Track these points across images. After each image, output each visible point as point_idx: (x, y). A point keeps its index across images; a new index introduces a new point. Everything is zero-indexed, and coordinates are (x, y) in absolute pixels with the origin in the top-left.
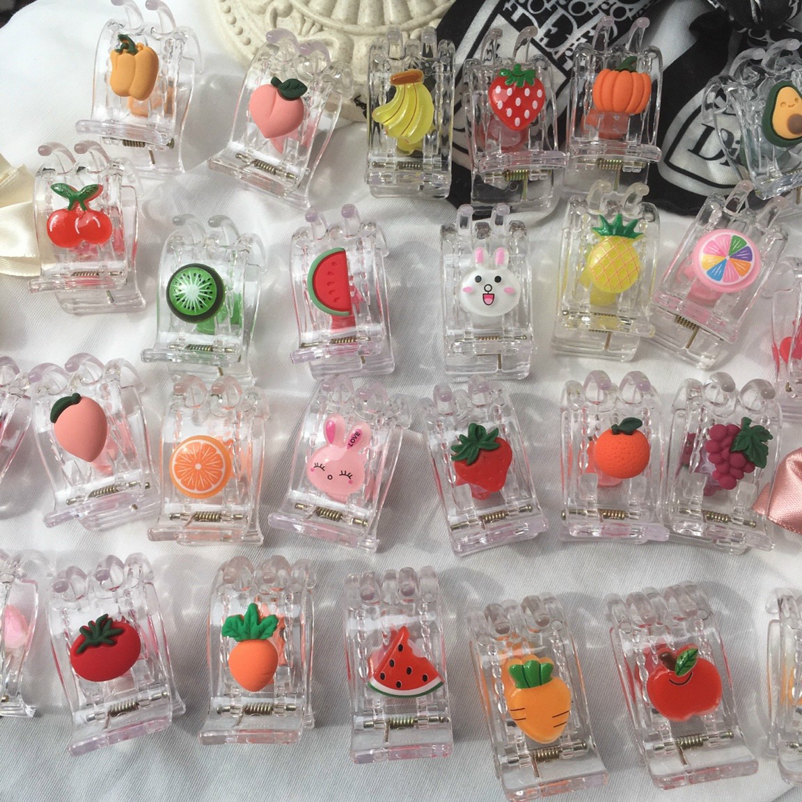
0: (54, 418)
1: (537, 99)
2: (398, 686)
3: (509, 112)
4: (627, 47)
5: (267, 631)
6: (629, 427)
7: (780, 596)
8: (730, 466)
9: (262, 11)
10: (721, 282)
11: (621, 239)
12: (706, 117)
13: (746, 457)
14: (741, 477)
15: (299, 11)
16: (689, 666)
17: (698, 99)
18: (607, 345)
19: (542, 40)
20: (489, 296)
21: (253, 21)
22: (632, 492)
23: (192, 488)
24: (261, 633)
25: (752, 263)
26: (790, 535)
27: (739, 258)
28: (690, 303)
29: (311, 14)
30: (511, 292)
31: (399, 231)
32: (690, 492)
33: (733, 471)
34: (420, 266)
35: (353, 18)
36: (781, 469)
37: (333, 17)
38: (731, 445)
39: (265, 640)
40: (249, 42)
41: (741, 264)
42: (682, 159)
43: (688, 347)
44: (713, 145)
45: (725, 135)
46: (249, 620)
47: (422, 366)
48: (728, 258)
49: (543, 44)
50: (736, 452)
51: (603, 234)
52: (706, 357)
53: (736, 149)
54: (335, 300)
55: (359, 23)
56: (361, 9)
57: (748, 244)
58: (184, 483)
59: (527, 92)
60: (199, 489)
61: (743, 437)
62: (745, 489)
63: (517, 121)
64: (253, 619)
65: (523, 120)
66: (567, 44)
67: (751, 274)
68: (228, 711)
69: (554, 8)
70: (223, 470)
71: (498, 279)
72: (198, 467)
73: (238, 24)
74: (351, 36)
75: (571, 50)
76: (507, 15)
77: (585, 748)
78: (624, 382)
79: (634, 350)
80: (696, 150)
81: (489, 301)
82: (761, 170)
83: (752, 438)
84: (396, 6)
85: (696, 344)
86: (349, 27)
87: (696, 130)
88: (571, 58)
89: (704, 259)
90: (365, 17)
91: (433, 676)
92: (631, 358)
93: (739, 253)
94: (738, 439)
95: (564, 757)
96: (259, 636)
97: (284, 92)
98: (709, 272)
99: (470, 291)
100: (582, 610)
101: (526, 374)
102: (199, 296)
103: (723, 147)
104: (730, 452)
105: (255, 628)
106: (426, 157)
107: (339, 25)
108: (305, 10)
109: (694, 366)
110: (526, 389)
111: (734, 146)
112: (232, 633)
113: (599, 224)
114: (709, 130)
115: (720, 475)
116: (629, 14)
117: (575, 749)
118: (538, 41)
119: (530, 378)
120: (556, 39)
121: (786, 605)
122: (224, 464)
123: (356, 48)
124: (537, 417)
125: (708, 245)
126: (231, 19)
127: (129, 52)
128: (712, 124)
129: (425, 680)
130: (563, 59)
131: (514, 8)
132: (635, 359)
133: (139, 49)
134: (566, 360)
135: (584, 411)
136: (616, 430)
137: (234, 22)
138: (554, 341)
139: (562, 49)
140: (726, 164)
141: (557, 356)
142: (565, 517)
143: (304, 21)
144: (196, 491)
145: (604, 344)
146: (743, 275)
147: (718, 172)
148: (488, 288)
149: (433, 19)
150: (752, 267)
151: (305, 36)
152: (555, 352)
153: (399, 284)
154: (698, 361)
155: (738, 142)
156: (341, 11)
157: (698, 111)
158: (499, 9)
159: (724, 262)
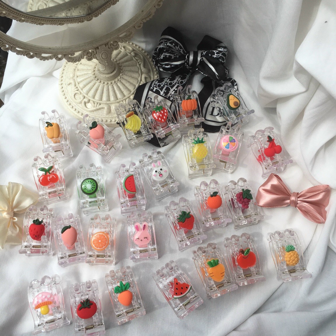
3: (160, 119)
4: (187, 92)
5: (127, 287)
6: (215, 194)
9: (81, 103)
10: (229, 149)
11: (200, 144)
15: (92, 101)
17: (209, 100)
18: (204, 173)
19: (163, 94)
21: (78, 106)
22: (220, 212)
25: (236, 143)
28: (222, 156)
29: (96, 101)
35: (109, 99)
37: (102, 100)
40: (79, 112)
41: (233, 143)
43: (225, 168)
48: (229, 142)
51: (195, 144)
52: (230, 170)
55: (111, 100)
56: (110, 97)
57: (234, 138)
58: (95, 246)
59: (162, 112)
63: (163, 120)
64: (122, 285)
65: (164, 119)
66: (169, 94)
67: (236, 145)
69: (164, 86)
70: (107, 242)
71: (161, 170)
72: (100, 241)
73: (74, 107)
74: (109, 105)
75: (171, 95)
76: (152, 90)
78: (210, 183)
79: (211, 172)
84: (120, 94)
85: (227, 167)
86: (108, 102)
89: (224, 144)
90: (112, 98)
92: (211, 174)
93: (232, 141)
94: (243, 195)
95: (225, 285)
98: (226, 147)
102: (91, 187)
104: (243, 199)
105: (124, 288)
107: (105, 102)
108: (94, 100)
109: (228, 173)
111: (221, 111)
112: (117, 291)
113: (193, 141)
114: (214, 108)
116: (184, 82)
117: (228, 283)
120: (166, 93)
122: (107, 240)
123: (111, 107)
125: (223, 140)
126: (71, 107)
127: (50, 126)
128: (214, 106)
130: (169, 97)
131: (153, 88)
132: (212, 175)
133: (53, 124)
135: (202, 193)
136: (212, 196)
137: (73, 107)
138: (189, 175)
140: (221, 116)
143: (94, 103)
145: (203, 172)
146: (234, 146)
147: (219, 119)
149: (131, 95)
151: (96, 107)
154: (228, 171)
156: (105, 98)
157: (209, 103)
158: (149, 90)
159: (229, 144)
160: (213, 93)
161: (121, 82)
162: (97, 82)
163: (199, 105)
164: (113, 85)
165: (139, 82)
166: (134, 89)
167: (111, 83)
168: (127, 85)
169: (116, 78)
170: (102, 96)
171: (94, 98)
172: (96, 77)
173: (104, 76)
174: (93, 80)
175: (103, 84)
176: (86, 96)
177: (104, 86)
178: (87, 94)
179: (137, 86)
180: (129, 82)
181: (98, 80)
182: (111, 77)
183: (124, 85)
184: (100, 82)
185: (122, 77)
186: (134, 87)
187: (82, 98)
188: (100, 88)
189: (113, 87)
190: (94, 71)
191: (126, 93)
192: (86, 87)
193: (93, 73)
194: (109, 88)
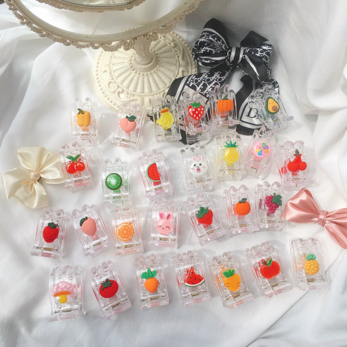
0: (81, 224)
1: (202, 111)
2: (193, 284)
3: (195, 116)
4: (224, 91)
5: (154, 275)
6: (244, 201)
7: (292, 241)
8: (272, 207)
9: (114, 92)
10: (262, 156)
11: (232, 148)
12: (249, 105)
13: (276, 204)
14: (276, 209)
15: (126, 91)
16: (270, 263)
17: (247, 101)
18: (233, 177)
19: (199, 90)
20: (199, 170)
21: (112, 95)
22: (247, 218)
24: (152, 275)
25: (269, 149)
26: (292, 223)
29: (130, 92)
30: (204, 167)
31: (167, 152)
32: (263, 216)
33: (274, 208)
34: (175, 161)
35: (143, 91)
36: (286, 206)
37: (137, 92)
38: (271, 201)
40: (112, 102)
41: (266, 150)
42: (245, 118)
43: (256, 174)
45: (255, 111)
47: (181, 191)
49: (200, 92)
50: (273, 203)
51: (227, 147)
52: (261, 176)
54: (155, 177)
55: (145, 92)
56: (145, 89)
57: (267, 145)
58: (121, 237)
59: (199, 109)
61: (275, 198)
62: (278, 212)
63: (197, 118)
64: (150, 272)
65: (199, 117)
66: (206, 90)
67: (269, 152)
68: (146, 300)
69: (201, 81)
70: (132, 232)
71: (200, 164)
72: (125, 232)
73: (107, 96)
74: (143, 97)
75: (208, 92)
76: (188, 85)
77: (246, 292)
78: (240, 188)
79: (241, 177)
80: (248, 115)
81: (199, 171)
82: (267, 121)
83: (277, 198)
84: (155, 87)
85: (258, 173)
86: (142, 94)
87: (247, 110)
88: (208, 94)
89: (256, 150)
91: (202, 279)
92: (240, 179)
93: (265, 147)
94: (273, 199)
95: (241, 295)
96: (152, 277)
98: (258, 154)
100: (239, 255)
101: (211, 189)
102: (116, 182)
103: (256, 114)
104: (272, 203)
105: (151, 275)
106: (172, 131)
107: (139, 94)
108: (128, 91)
109: (259, 179)
110: (212, 193)
111: (259, 113)
112: (144, 277)
113: (225, 144)
114: (251, 109)
115: (270, 210)
116: (223, 80)
117: (244, 292)
119: (213, 190)
120: (203, 90)
121: (293, 243)
122: (132, 230)
123: (145, 100)
124: (216, 201)
125: (257, 146)
126: (105, 95)
127: (82, 114)
128: (251, 107)
129: (200, 281)
130: (206, 94)
131: (190, 83)
132: (242, 179)
133: (84, 112)
134: (222, 183)
135: (230, 198)
136: (240, 202)
138: (218, 178)
139: (205, 92)
140: (257, 119)
142: (230, 229)
143: (128, 94)
144: (125, 239)
146: (267, 153)
147: (256, 121)
148: (198, 167)
149: (166, 89)
151: (129, 98)
152: (219, 181)
153: (169, 168)
154: (259, 177)
156: (139, 90)
157: (247, 104)
158: (185, 84)
159: (261, 150)
160: (251, 94)
161: (157, 74)
162: (132, 72)
163: (236, 105)
164: (148, 77)
165: (176, 75)
166: (170, 82)
167: (147, 75)
168: (163, 77)
169: (152, 69)
170: (137, 87)
171: (128, 88)
172: (132, 67)
173: (141, 66)
174: (128, 70)
175: (138, 75)
176: (120, 85)
177: (139, 77)
178: (122, 84)
179: (173, 79)
180: (165, 74)
181: (134, 70)
182: (147, 68)
183: (160, 78)
184: (136, 72)
185: (159, 68)
186: (170, 81)
187: (116, 87)
188: (135, 79)
189: (148, 79)
190: (131, 60)
191: (161, 86)
192: (121, 77)
193: (129, 63)
194: (144, 79)
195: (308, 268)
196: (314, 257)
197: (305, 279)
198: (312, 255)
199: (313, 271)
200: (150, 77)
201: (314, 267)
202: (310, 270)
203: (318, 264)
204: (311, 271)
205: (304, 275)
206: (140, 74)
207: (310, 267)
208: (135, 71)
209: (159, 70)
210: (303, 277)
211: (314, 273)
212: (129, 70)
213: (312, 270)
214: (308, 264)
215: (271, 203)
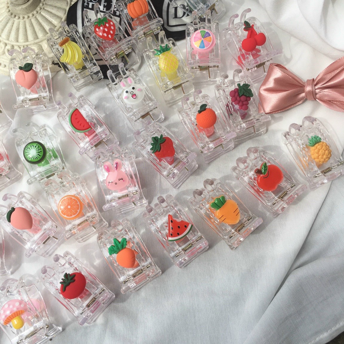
0: (9, 220)
1: (112, 25)
2: (178, 234)
3: (105, 35)
5: (124, 244)
6: (203, 108)
7: (284, 134)
8: (242, 102)
9: (4, 53)
10: (205, 48)
11: (165, 53)
12: (172, 5)
13: (245, 96)
14: (248, 103)
15: (16, 45)
16: (266, 169)
18: (184, 93)
19: (103, 9)
20: (134, 96)
23: (71, 216)
24: (123, 246)
25: (211, 36)
26: (276, 115)
27: (206, 37)
29: (21, 44)
30: (140, 90)
31: (94, 98)
33: (244, 103)
34: (108, 105)
35: (36, 37)
36: (260, 94)
37: (29, 41)
38: (239, 94)
39: (125, 248)
40: (5, 66)
41: (208, 38)
42: (173, 22)
43: (210, 78)
44: (180, 12)
45: (182, 6)
46: (116, 244)
47: (128, 136)
48: (203, 39)
49: (105, 10)
50: (241, 96)
51: (159, 55)
53: (188, 9)
54: (84, 127)
55: (39, 38)
56: (37, 33)
57: (206, 31)
58: (68, 215)
59: (107, 25)
60: (74, 215)
61: (241, 90)
63: (110, 36)
64: (117, 243)
65: (111, 35)
66: (113, 7)
67: (213, 40)
68: (128, 281)
70: (78, 203)
71: (133, 88)
72: (69, 207)
74: (39, 43)
75: (115, 8)
76: (87, 7)
77: (251, 218)
79: (194, 89)
80: (176, 16)
81: (135, 97)
82: (198, 8)
83: (244, 89)
84: (48, 25)
85: (212, 75)
86: (37, 41)
87: (172, 11)
88: (117, 10)
90: (40, 35)
91: (188, 224)
94: (239, 91)
95: (246, 225)
96: (123, 247)
97: (25, 69)
98: (200, 47)
99: (127, 98)
100: (227, 181)
101: (163, 118)
102: (37, 152)
103: (183, 10)
104: (240, 97)
105: (119, 245)
106: (87, 66)
107: (33, 42)
108: (18, 44)
110: (167, 123)
112: (113, 252)
113: (156, 52)
115: (241, 107)
117: (248, 220)
118: (103, 10)
119: (166, 119)
120: (108, 7)
121: (287, 136)
122: (78, 201)
123: (43, 46)
124: (176, 130)
125: (194, 38)
128: (176, 6)
129: (186, 227)
130: (115, 12)
131: (88, 4)
134: (174, 106)
136: (200, 112)
138: (166, 102)
139: (112, 9)
141: (170, 107)
142: (202, 151)
143: (20, 48)
144: (73, 216)
146: (211, 42)
148: (132, 93)
150: (212, 37)
152: (169, 105)
153: (104, 115)
155: (187, 6)
156: (30, 37)
158: (83, 7)
161: (46, 10)
162: (15, 19)
164: (36, 17)
165: (69, 3)
166: (65, 14)
167: (33, 15)
168: (54, 11)
169: (37, 6)
170: (27, 35)
171: (17, 41)
172: (12, 14)
173: (20, 7)
174: (9, 19)
175: (23, 19)
176: (7, 42)
177: (25, 22)
178: (8, 39)
179: (67, 9)
180: (56, 7)
181: (15, 16)
182: (30, 6)
183: (51, 13)
184: (19, 18)
185: (45, 3)
186: (64, 12)
187: (3, 46)
188: (21, 26)
189: (37, 19)
190: (8, 7)
191: (55, 22)
192: (4, 32)
193: (7, 11)
194: (31, 22)
195: (316, 155)
196: (318, 139)
197: (319, 172)
198: (315, 138)
199: (325, 157)
200: (37, 17)
201: (323, 151)
202: (320, 157)
203: (327, 145)
204: (322, 158)
205: (316, 169)
206: (24, 18)
207: (318, 153)
208: (17, 17)
209: (46, 4)
210: (315, 171)
211: (327, 158)
212: (11, 20)
213: (322, 155)
214: (314, 150)
215: (238, 97)
